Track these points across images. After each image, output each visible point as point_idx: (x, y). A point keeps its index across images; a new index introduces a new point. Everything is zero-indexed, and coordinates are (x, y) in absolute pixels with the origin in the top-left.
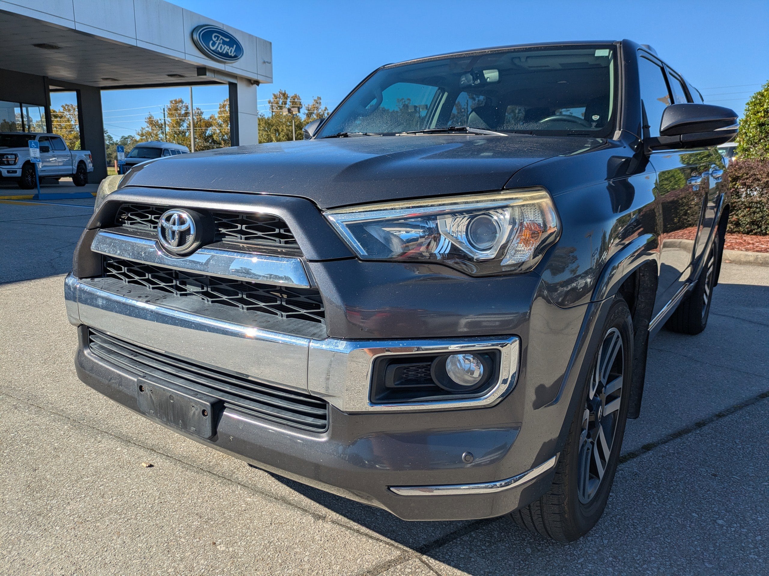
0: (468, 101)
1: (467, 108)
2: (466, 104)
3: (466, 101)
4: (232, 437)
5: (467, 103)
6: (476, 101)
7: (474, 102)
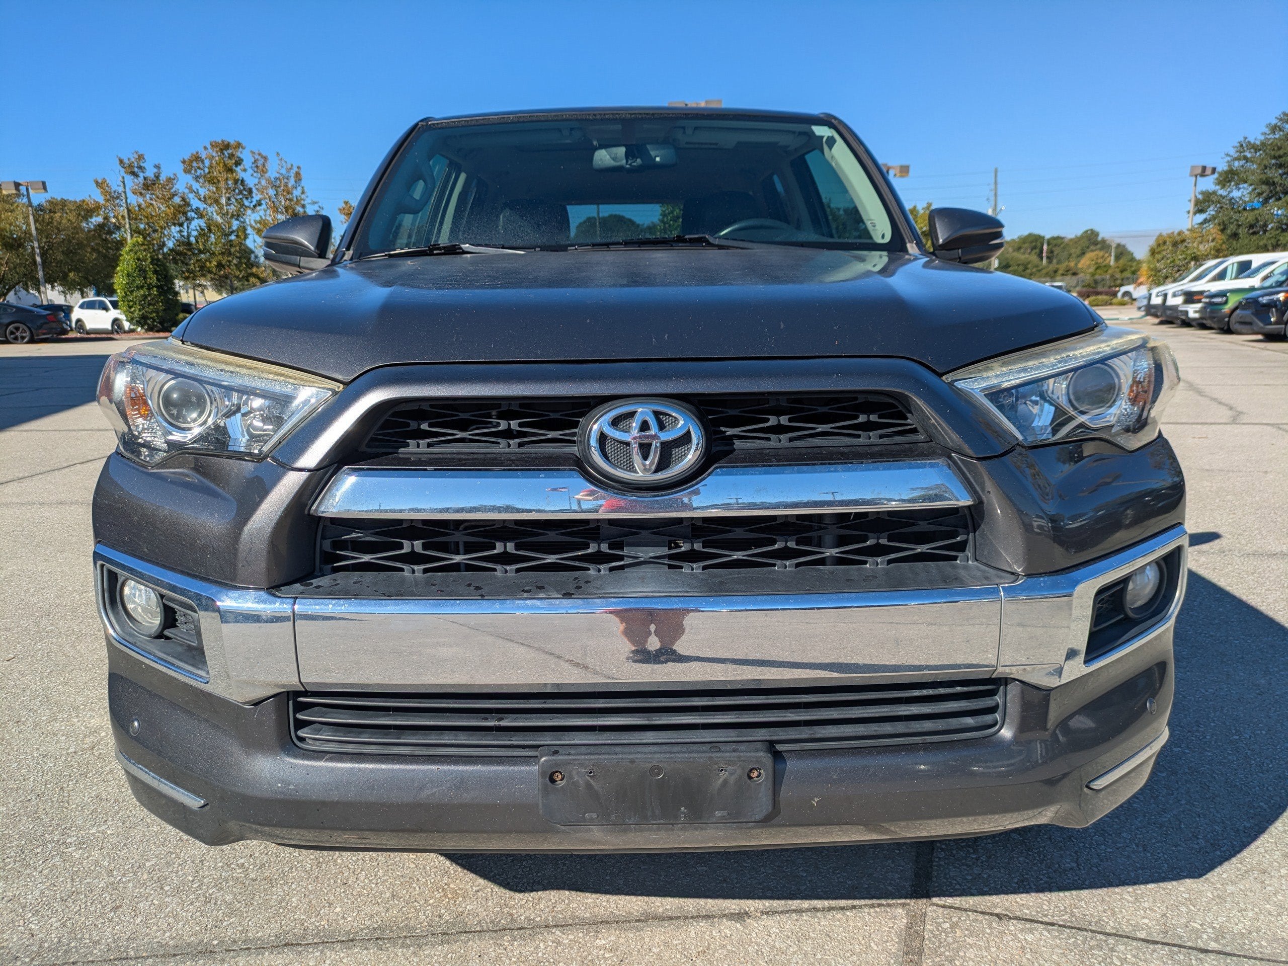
0: (123, 178)
1: (125, 192)
2: (122, 184)
3: (121, 179)
4: (816, 800)
5: (124, 182)
6: (141, 179)
7: (136, 180)
